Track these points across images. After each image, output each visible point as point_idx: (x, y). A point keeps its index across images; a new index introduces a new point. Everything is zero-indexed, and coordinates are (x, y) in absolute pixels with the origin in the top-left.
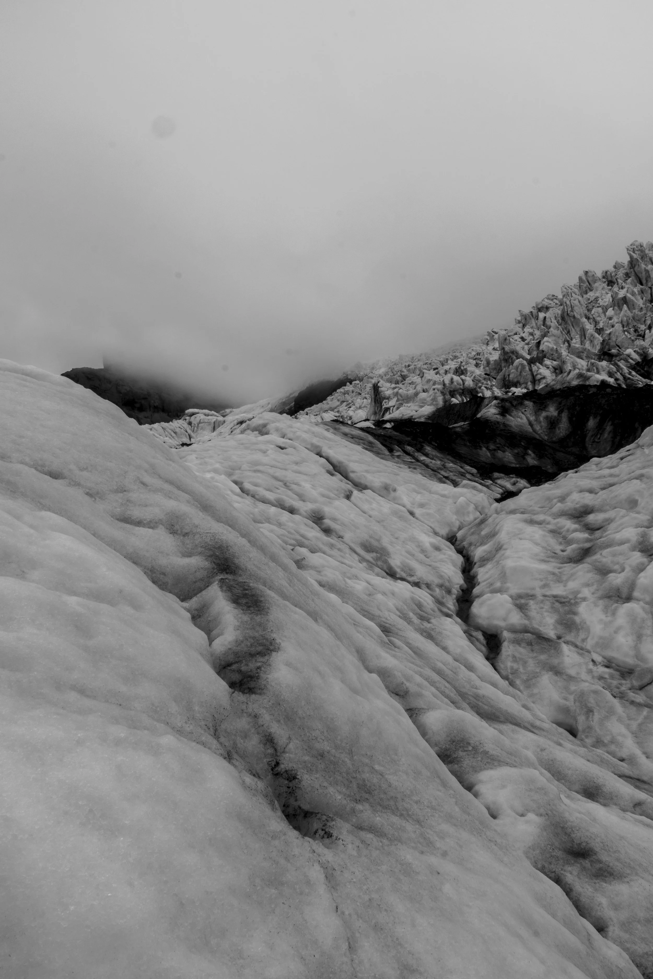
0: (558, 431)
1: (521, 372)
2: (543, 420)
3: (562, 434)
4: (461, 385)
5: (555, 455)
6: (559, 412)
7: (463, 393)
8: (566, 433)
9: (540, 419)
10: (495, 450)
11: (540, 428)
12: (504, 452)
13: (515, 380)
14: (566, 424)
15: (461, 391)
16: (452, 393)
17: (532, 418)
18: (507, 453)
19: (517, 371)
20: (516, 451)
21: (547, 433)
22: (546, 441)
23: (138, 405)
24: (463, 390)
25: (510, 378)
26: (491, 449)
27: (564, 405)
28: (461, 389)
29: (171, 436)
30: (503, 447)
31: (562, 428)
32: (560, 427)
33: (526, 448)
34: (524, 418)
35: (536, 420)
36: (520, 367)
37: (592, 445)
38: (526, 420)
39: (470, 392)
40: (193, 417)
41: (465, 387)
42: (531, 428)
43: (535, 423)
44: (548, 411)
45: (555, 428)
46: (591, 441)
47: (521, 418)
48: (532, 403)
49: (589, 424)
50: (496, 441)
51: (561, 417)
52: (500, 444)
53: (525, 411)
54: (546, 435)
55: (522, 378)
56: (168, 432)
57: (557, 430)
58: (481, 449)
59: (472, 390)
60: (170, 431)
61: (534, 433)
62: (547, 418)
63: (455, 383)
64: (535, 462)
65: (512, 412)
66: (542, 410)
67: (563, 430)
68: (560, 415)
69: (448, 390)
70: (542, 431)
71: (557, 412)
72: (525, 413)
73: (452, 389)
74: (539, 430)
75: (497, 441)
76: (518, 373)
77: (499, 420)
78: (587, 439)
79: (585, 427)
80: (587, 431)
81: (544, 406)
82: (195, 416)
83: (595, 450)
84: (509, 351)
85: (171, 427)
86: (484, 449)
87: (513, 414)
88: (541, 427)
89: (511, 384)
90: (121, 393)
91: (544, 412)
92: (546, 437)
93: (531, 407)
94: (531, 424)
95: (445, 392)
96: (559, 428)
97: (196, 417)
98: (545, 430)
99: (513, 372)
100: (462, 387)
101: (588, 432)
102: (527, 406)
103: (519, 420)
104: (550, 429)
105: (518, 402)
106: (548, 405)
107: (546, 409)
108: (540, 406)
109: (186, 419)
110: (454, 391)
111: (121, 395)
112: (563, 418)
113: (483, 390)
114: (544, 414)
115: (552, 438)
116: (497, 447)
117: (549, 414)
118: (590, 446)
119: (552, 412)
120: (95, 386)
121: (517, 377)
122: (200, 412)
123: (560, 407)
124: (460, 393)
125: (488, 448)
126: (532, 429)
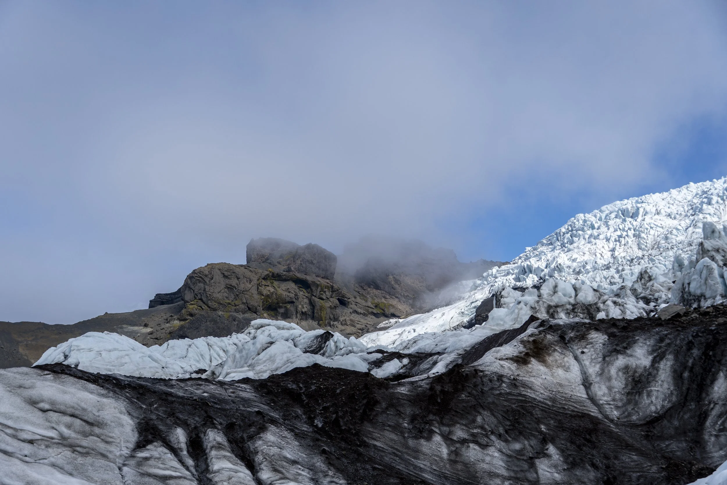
0: (645, 400)
1: (706, 280)
2: (617, 373)
3: (653, 408)
4: (571, 297)
5: (616, 458)
6: (655, 358)
7: (573, 310)
8: (663, 406)
9: (609, 371)
10: (463, 442)
11: (606, 391)
12: (484, 447)
13: (698, 292)
14: (666, 386)
15: (569, 307)
16: (551, 311)
17: (593, 370)
18: (492, 451)
19: (701, 277)
20: (517, 446)
21: (620, 404)
22: (612, 421)
23: (282, 310)
24: (573, 305)
25: (690, 289)
26: (455, 438)
27: (669, 345)
28: (570, 303)
29: (219, 356)
30: (487, 436)
31: (655, 393)
32: (651, 391)
33: (545, 440)
34: (575, 368)
35: (601, 373)
36: (705, 272)
37: (717, 436)
38: (579, 373)
39: (587, 308)
40: (259, 331)
41: (578, 301)
42: (584, 392)
43: (598, 379)
44: (631, 356)
45: (640, 393)
46: (717, 427)
47: (567, 369)
48: (606, 337)
49: (716, 388)
50: (474, 421)
51: (657, 370)
52: (482, 428)
53: (583, 353)
54: (617, 407)
55: (708, 289)
56: (215, 350)
57: (645, 397)
58: (429, 439)
59: (590, 305)
60: (218, 349)
61: (589, 403)
62: (626, 369)
63: (560, 294)
64: (556, 475)
65: (549, 355)
66: (618, 352)
67: (657, 398)
68: (656, 365)
69: (545, 305)
70: (609, 399)
71: (651, 358)
72: (580, 356)
73: (552, 304)
74: (604, 395)
75: (479, 419)
76: (703, 281)
77: (506, 372)
78: (708, 423)
79: (708, 395)
80: (710, 403)
81: (625, 345)
82: (263, 328)
83: (721, 449)
84: (710, 249)
85: (223, 344)
86: (437, 438)
87: (550, 359)
88: (610, 388)
89: (691, 297)
90: (263, 295)
91: (620, 357)
92: (615, 412)
93: (599, 346)
94: (587, 384)
95: (538, 308)
96: (649, 395)
97: (264, 331)
98: (618, 396)
99: (695, 279)
100: (572, 301)
101: (712, 406)
102: (592, 343)
103: (560, 372)
104: (628, 394)
105: (578, 334)
106: (635, 342)
107: (628, 352)
108: (617, 345)
109: (250, 333)
110: (557, 306)
111: (263, 297)
112: (661, 372)
113: (608, 306)
114: (621, 361)
115: (629, 415)
116: (473, 435)
117: (632, 362)
118: (713, 439)
119: (640, 359)
120: (231, 286)
121: (700, 286)
122: (271, 324)
123: (660, 347)
124: (567, 309)
125: (447, 438)
126: (588, 394)
